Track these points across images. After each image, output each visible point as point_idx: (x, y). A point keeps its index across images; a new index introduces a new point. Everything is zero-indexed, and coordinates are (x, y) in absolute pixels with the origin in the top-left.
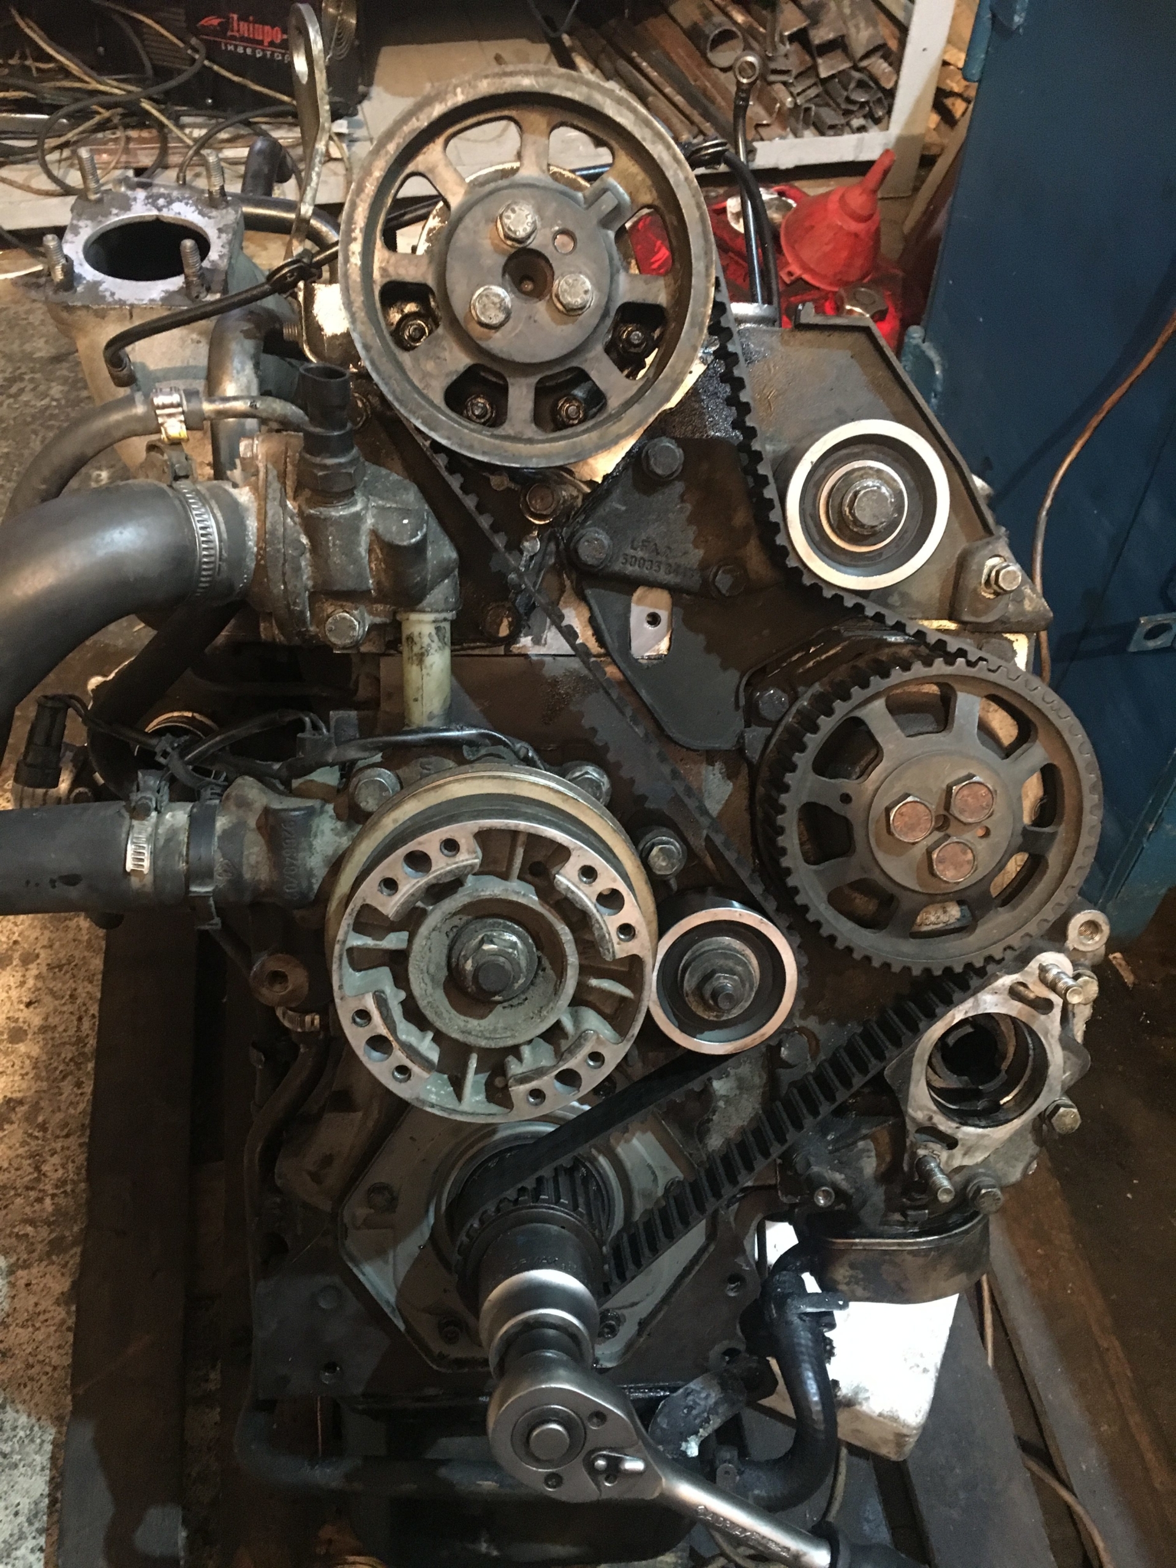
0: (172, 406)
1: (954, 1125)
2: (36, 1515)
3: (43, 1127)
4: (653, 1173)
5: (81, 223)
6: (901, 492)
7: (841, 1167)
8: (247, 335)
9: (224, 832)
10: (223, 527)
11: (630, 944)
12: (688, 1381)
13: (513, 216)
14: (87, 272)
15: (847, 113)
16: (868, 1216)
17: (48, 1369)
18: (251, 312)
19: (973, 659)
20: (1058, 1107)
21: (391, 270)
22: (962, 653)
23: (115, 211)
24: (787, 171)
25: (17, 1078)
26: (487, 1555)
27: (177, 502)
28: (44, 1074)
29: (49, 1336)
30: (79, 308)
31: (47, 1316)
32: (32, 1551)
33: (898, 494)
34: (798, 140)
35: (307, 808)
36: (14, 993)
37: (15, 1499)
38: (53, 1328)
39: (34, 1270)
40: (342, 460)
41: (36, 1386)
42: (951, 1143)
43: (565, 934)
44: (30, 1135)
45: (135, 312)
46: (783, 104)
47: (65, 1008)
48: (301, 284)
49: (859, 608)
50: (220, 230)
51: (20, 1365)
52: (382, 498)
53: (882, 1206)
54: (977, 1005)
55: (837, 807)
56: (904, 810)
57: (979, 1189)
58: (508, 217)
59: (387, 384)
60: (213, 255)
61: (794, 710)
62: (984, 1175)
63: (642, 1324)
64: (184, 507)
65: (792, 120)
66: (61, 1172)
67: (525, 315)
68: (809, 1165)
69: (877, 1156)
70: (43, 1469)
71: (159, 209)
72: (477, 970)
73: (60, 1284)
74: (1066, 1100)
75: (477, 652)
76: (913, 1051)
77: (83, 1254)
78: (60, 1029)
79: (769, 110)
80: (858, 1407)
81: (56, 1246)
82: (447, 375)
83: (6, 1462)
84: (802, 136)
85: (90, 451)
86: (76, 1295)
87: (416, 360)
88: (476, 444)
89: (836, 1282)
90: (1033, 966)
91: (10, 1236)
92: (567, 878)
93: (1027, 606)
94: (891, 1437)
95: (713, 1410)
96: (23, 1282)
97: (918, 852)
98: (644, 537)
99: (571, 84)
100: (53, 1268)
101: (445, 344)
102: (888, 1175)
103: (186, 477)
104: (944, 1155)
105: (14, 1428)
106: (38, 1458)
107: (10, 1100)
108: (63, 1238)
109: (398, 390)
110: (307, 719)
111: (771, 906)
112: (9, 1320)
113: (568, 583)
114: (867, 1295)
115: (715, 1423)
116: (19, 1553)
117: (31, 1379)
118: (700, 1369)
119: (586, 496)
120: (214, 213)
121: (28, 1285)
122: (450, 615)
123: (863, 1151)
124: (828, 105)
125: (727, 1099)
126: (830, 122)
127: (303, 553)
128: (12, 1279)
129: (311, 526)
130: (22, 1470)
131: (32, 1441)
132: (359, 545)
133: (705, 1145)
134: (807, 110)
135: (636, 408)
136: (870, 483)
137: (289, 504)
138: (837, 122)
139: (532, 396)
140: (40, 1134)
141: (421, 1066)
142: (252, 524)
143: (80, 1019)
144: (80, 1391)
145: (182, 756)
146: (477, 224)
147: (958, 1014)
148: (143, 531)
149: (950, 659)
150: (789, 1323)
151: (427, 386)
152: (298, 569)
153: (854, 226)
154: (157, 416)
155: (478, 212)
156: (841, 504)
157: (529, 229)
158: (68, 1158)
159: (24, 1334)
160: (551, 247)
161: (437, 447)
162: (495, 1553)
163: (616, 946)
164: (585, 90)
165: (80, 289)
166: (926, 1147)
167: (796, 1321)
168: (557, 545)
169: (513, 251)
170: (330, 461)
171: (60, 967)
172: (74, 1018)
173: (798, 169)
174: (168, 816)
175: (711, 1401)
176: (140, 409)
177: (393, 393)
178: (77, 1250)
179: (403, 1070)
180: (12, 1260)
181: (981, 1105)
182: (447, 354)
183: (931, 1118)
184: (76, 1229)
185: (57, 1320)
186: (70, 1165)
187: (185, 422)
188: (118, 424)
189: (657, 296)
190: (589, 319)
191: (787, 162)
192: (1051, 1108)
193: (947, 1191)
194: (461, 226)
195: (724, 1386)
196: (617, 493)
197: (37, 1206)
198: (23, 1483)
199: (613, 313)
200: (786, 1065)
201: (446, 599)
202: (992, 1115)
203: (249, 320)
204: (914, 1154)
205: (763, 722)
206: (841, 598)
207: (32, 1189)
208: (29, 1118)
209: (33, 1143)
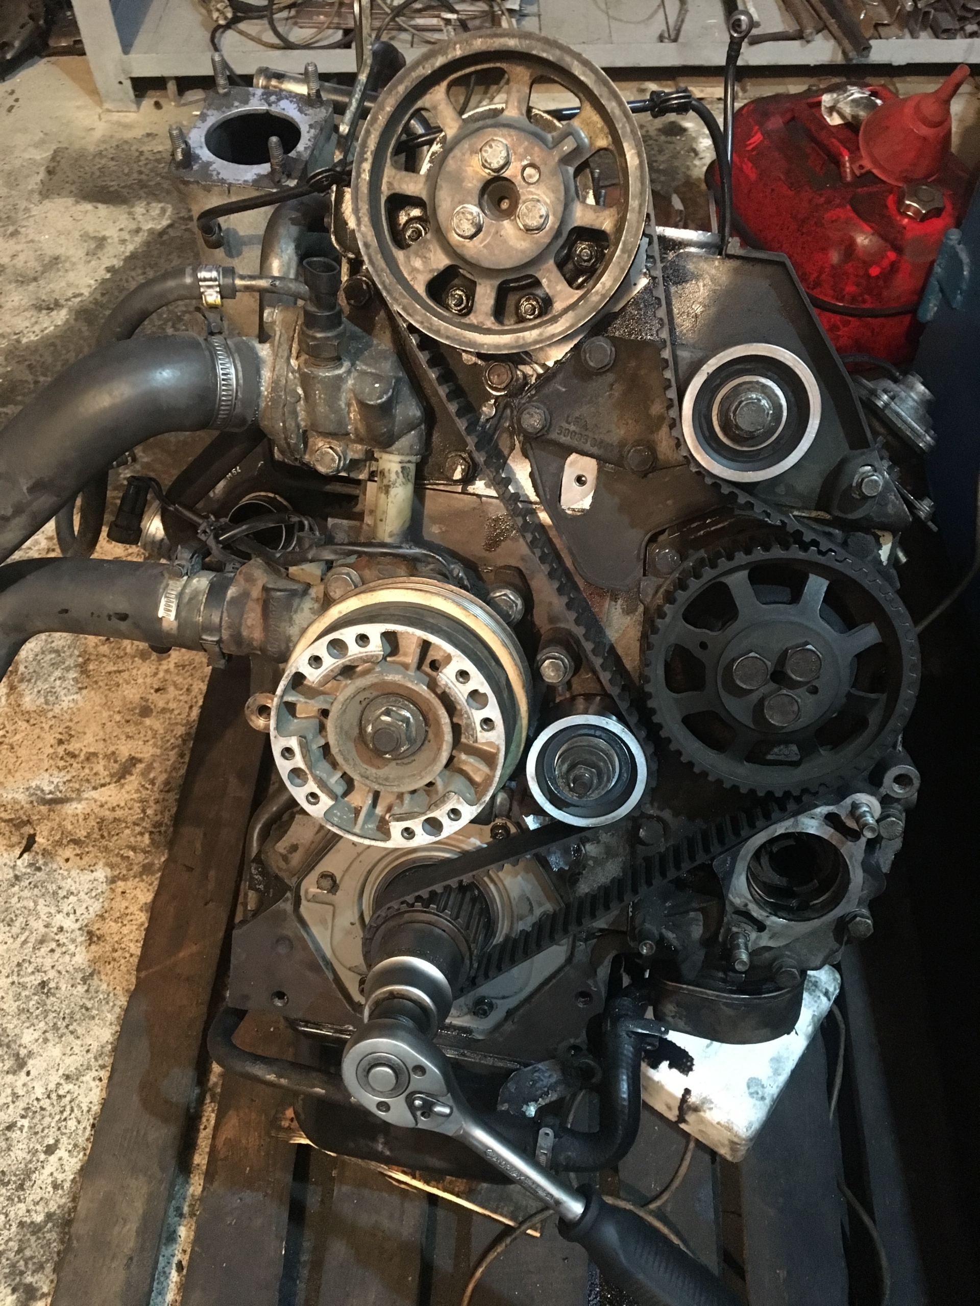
0: (211, 280)
1: (765, 914)
2: (100, 1055)
3: (152, 782)
4: (531, 904)
5: (209, 113)
6: (781, 406)
7: (674, 928)
8: (294, 222)
9: (232, 598)
10: (240, 375)
11: (490, 733)
12: (539, 1061)
13: (490, 150)
14: (205, 154)
15: (962, 19)
16: (686, 969)
17: (127, 955)
18: (302, 203)
19: (823, 549)
20: (855, 916)
21: (396, 185)
22: (815, 543)
23: (236, 104)
24: (900, 67)
25: (141, 743)
26: (382, 1153)
27: (207, 353)
28: (159, 743)
29: (131, 932)
30: (192, 183)
31: (132, 917)
32: (94, 1079)
33: (777, 407)
34: (915, 41)
35: (291, 590)
36: (148, 680)
37: (89, 1041)
38: (135, 927)
39: (129, 883)
40: (330, 334)
41: (116, 965)
42: (761, 927)
43: (445, 719)
44: (143, 786)
45: (233, 189)
46: (903, 7)
47: (182, 698)
48: (334, 188)
49: (733, 496)
50: (311, 126)
51: (108, 948)
52: (367, 365)
53: (700, 964)
54: (796, 824)
55: (698, 652)
56: (745, 662)
57: (781, 967)
58: (486, 151)
59: (379, 276)
60: (300, 147)
61: (681, 568)
62: (789, 957)
63: (510, 1013)
64: (212, 356)
65: (912, 22)
66: (159, 817)
67: (493, 230)
68: (644, 921)
69: (704, 925)
70: (111, 1024)
71: (270, 105)
72: (376, 732)
73: (145, 896)
74: (865, 911)
75: (441, 487)
76: (739, 851)
77: (162, 878)
78: (176, 712)
79: (890, 10)
80: (702, 1114)
81: (147, 869)
82: (431, 271)
83: (87, 1014)
84: (917, 38)
85: (151, 307)
86: (154, 909)
87: (408, 257)
88: (442, 331)
89: (664, 1014)
90: (848, 801)
91: (117, 855)
92: (447, 676)
93: (890, 509)
94: (727, 1142)
95: (552, 1087)
96: (120, 890)
97: (754, 697)
98: (577, 414)
99: (547, 47)
100: (142, 885)
101: (431, 246)
102: (709, 941)
103: (220, 333)
104: (753, 935)
105: (97, 992)
106: (109, 1015)
107: (133, 758)
108: (151, 864)
109: (387, 281)
110: (306, 523)
111: (633, 720)
112: (106, 915)
113: (517, 442)
114: (689, 1029)
115: (553, 1097)
116: (84, 1079)
117: (114, 960)
118: (550, 1055)
119: (539, 376)
120: (310, 111)
121: (123, 893)
122: (414, 458)
123: (693, 919)
124: (947, 11)
125: (595, 860)
126: (945, 27)
127: (299, 401)
128: (113, 886)
129: (306, 380)
130: (97, 1021)
131: (107, 1003)
132: (339, 399)
133: (575, 892)
134: (927, 14)
135: (571, 314)
136: (754, 396)
137: (293, 362)
138: (950, 27)
139: (493, 295)
140: (149, 787)
141: (328, 795)
142: (266, 374)
143: (191, 707)
144: (143, 974)
145: (216, 537)
146: (464, 154)
147: (780, 829)
148: (178, 373)
149: (805, 547)
150: (617, 1036)
151: (414, 279)
152: (295, 414)
153: (925, 131)
154: (200, 287)
155: (466, 145)
156: (728, 409)
157: (502, 162)
158: (166, 807)
159: (115, 927)
160: (520, 177)
161: (412, 329)
162: (388, 1153)
163: (479, 734)
164: (558, 52)
165: (195, 167)
166: (739, 926)
167: (624, 1034)
168: (512, 412)
169: (489, 177)
170: (319, 335)
171: (184, 666)
172: (187, 706)
173: (909, 66)
174: (195, 581)
175: (553, 1080)
176: (188, 280)
177: (383, 283)
178: (159, 875)
179: (313, 795)
180: (116, 873)
181: (794, 903)
182: (431, 255)
183: (746, 905)
184: (163, 859)
185: (139, 922)
186: (167, 813)
187: (220, 292)
188: (171, 290)
189: (602, 223)
190: (543, 237)
191: (900, 59)
192: (850, 916)
193: (743, 963)
194: (451, 155)
195: (564, 1071)
196: (560, 376)
197: (139, 838)
198: (96, 1031)
199: (565, 234)
200: (641, 842)
201: (412, 446)
202: (797, 913)
203: (298, 210)
204: (729, 930)
205: (657, 574)
206: (720, 486)
207: (138, 825)
208: (144, 774)
209: (144, 792)
